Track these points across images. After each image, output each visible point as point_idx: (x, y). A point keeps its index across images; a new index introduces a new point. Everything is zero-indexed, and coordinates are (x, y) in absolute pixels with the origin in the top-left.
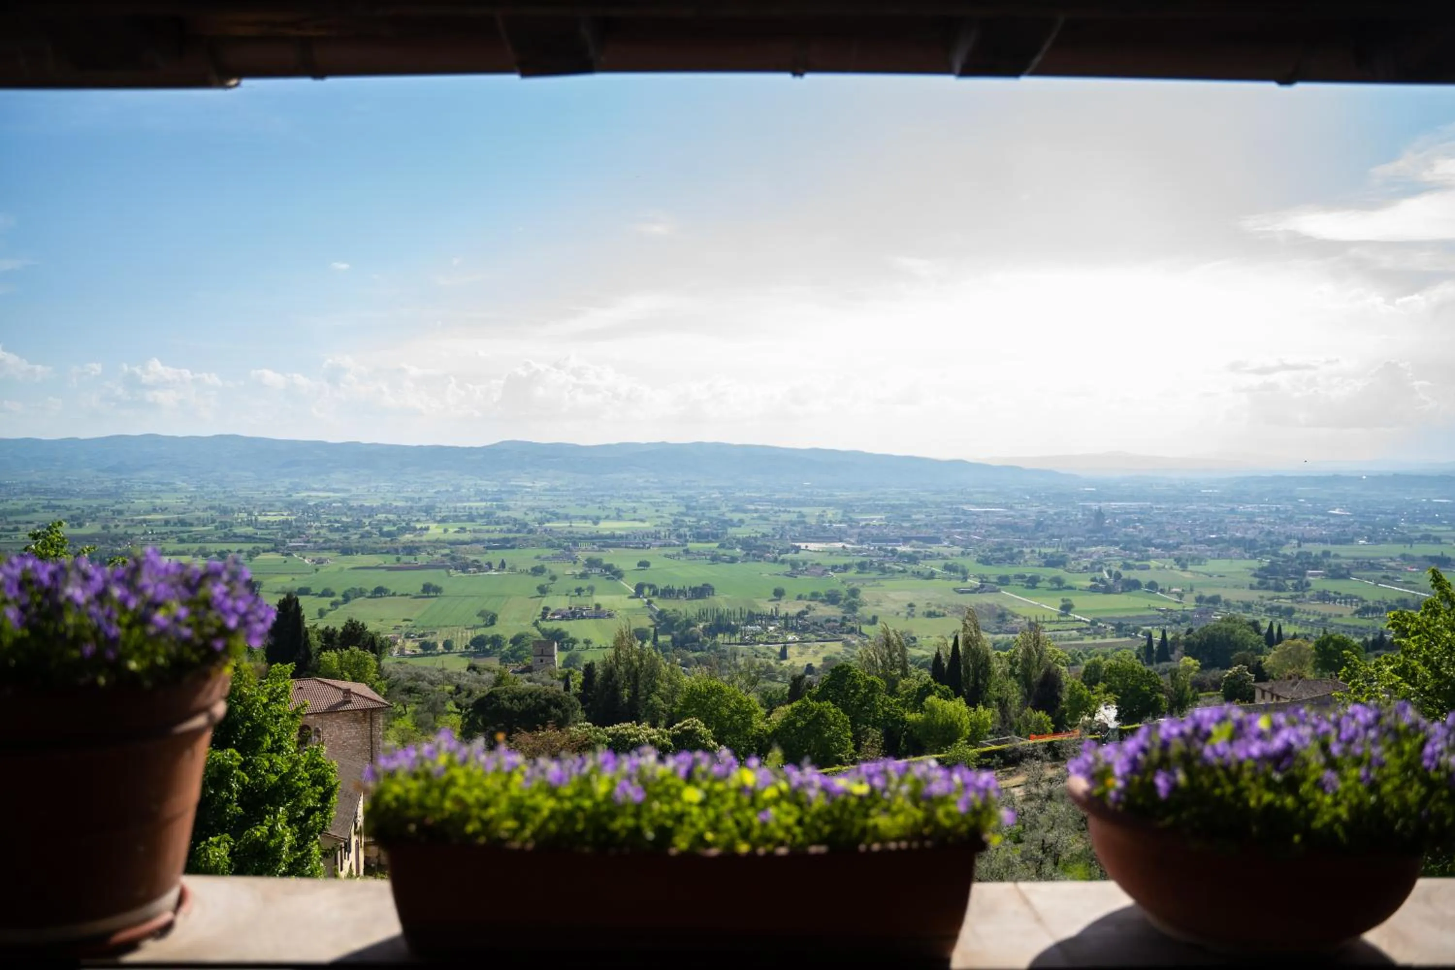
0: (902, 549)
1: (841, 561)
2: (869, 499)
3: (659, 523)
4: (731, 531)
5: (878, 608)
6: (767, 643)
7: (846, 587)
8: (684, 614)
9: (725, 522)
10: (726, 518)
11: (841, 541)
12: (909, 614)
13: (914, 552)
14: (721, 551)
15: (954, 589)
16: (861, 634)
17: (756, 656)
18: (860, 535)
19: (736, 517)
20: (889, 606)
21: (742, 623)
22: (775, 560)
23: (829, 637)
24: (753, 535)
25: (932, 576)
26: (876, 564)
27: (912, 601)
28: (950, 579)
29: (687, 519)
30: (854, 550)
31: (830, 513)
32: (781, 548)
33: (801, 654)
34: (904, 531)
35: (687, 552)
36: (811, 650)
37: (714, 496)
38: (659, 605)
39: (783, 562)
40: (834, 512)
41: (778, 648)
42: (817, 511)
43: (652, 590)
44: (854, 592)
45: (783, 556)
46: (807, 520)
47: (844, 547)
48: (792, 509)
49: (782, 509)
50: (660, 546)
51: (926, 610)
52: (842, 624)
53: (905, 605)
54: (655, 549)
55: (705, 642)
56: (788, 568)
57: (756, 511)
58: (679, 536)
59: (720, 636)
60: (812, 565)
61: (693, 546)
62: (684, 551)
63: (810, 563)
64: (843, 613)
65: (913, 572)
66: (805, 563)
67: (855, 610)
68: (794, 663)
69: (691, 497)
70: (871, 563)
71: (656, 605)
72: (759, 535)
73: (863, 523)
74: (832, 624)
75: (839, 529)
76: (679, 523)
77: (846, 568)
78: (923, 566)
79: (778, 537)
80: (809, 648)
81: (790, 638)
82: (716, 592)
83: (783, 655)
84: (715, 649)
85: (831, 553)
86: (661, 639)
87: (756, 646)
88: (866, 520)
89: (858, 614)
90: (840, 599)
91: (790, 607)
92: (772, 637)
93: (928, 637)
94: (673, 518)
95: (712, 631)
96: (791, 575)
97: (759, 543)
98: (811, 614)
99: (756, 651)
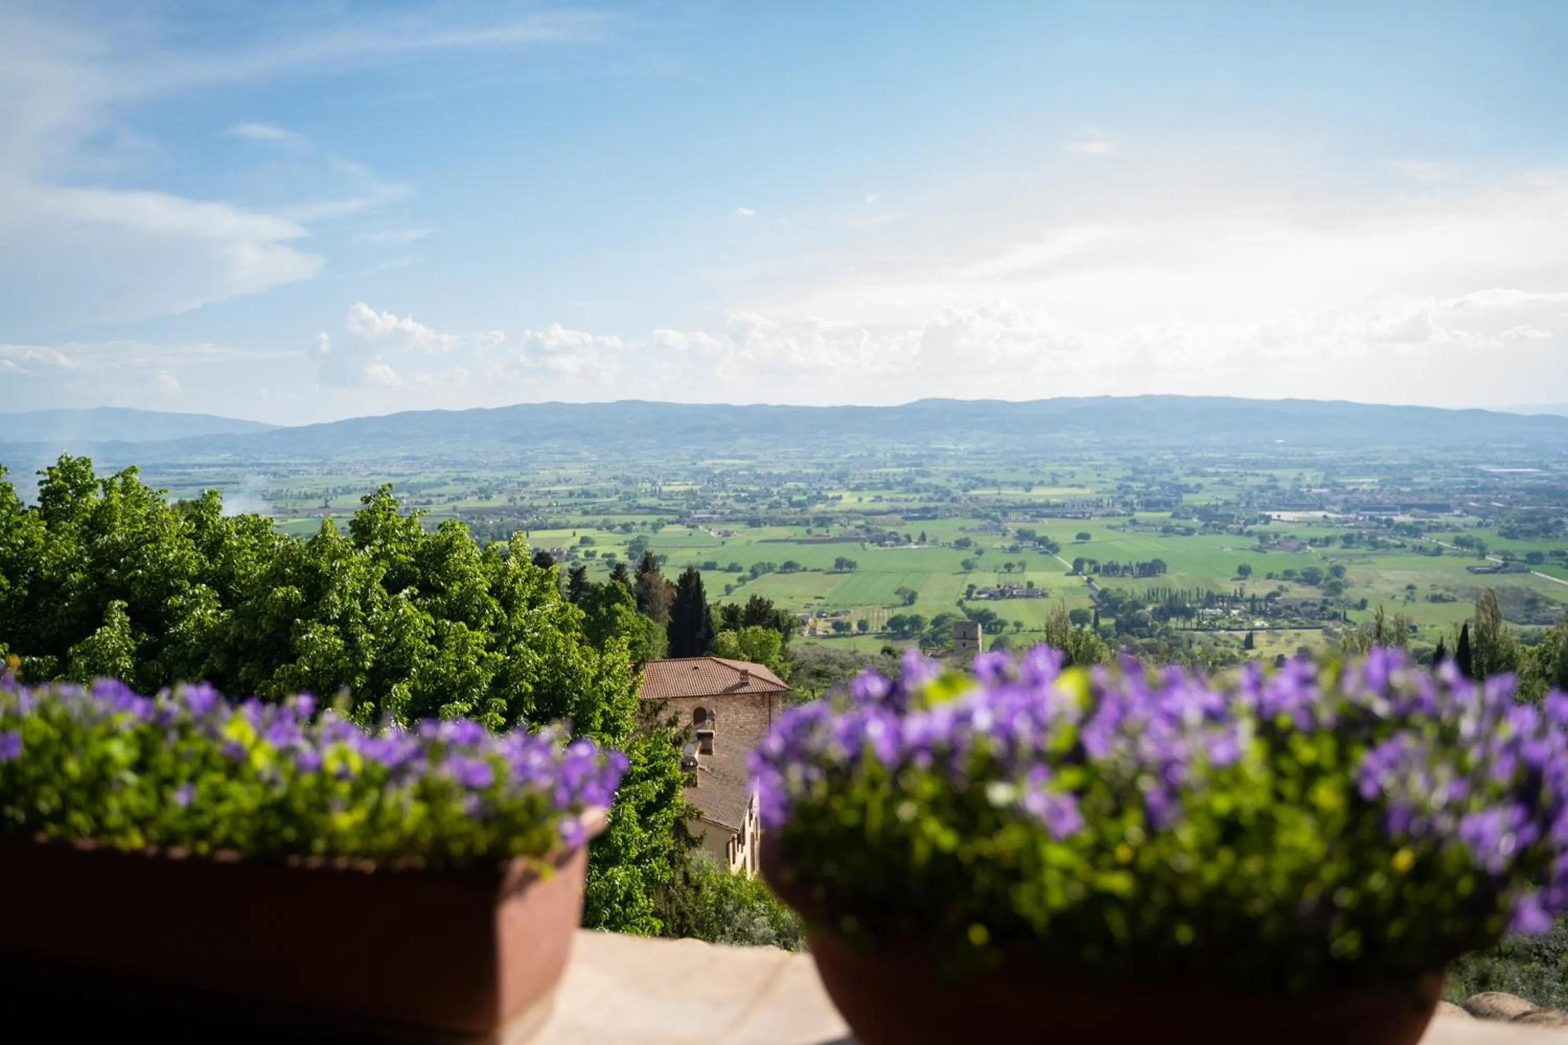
0: (1399, 518)
1: (1322, 533)
2: (1358, 459)
3: (1100, 489)
4: (1187, 498)
5: (1368, 590)
6: (1228, 629)
7: (1327, 564)
8: (1130, 594)
9: (1179, 487)
10: (1182, 483)
11: (1321, 508)
12: (1408, 598)
13: (1416, 523)
14: (1174, 522)
15: (1468, 568)
16: (1346, 620)
17: (1216, 644)
18: (1346, 501)
19: (1193, 481)
20: (1381, 587)
21: (1199, 605)
22: (1240, 532)
23: (1306, 624)
24: (1214, 502)
25: (1438, 552)
26: (1366, 538)
27: (1410, 581)
28: (1462, 555)
29: (1134, 485)
30: (1338, 521)
31: (1309, 476)
32: (1246, 517)
33: (1271, 643)
34: (1403, 497)
35: (1134, 522)
36: (1283, 639)
37: (1165, 457)
38: (1101, 583)
39: (1250, 534)
40: (1314, 474)
41: (1242, 635)
42: (1292, 474)
43: (1093, 566)
44: (1337, 571)
45: (1250, 527)
46: (1279, 484)
47: (1325, 517)
48: (1261, 472)
49: (1250, 472)
50: (1103, 516)
51: (1430, 593)
52: (1322, 609)
53: (1404, 586)
54: (1098, 519)
55: (1154, 627)
56: (1255, 541)
57: (1217, 474)
58: (1125, 504)
59: (1173, 620)
60: (1285, 538)
61: (1141, 515)
62: (1131, 521)
63: (1282, 535)
64: (1324, 595)
65: (1415, 548)
66: (1276, 536)
67: (1338, 591)
68: (1262, 653)
69: (1138, 459)
70: (1360, 536)
71: (1097, 583)
72: (1220, 503)
73: (1350, 488)
74: (1309, 608)
75: (1320, 495)
76: (1124, 489)
77: (1328, 541)
78: (1426, 540)
79: (1243, 504)
80: (1280, 635)
81: (1258, 623)
82: (1168, 570)
83: (1249, 643)
84: (1167, 635)
85: (1309, 524)
86: (1103, 622)
87: (1216, 633)
88: (1354, 484)
89: (1342, 597)
90: (1320, 579)
91: (1258, 588)
92: (1236, 622)
93: (1433, 626)
94: (1117, 484)
95: (1163, 614)
96: (1259, 550)
97: (1220, 512)
98: (1284, 596)
99: (1215, 637)
